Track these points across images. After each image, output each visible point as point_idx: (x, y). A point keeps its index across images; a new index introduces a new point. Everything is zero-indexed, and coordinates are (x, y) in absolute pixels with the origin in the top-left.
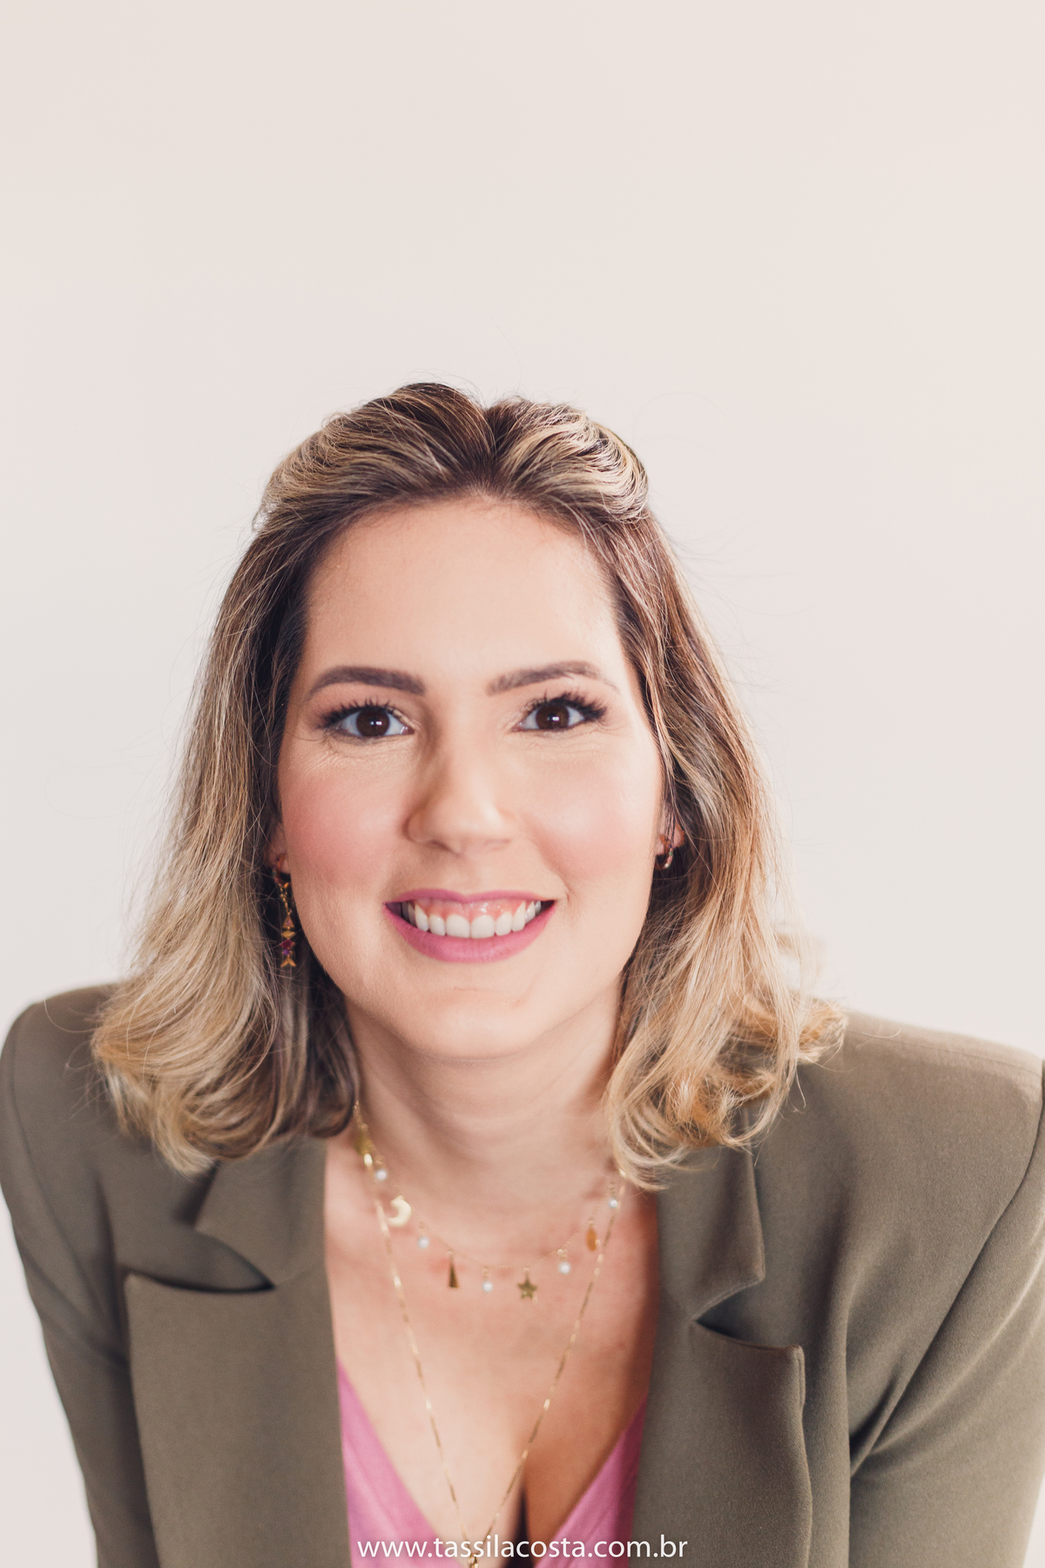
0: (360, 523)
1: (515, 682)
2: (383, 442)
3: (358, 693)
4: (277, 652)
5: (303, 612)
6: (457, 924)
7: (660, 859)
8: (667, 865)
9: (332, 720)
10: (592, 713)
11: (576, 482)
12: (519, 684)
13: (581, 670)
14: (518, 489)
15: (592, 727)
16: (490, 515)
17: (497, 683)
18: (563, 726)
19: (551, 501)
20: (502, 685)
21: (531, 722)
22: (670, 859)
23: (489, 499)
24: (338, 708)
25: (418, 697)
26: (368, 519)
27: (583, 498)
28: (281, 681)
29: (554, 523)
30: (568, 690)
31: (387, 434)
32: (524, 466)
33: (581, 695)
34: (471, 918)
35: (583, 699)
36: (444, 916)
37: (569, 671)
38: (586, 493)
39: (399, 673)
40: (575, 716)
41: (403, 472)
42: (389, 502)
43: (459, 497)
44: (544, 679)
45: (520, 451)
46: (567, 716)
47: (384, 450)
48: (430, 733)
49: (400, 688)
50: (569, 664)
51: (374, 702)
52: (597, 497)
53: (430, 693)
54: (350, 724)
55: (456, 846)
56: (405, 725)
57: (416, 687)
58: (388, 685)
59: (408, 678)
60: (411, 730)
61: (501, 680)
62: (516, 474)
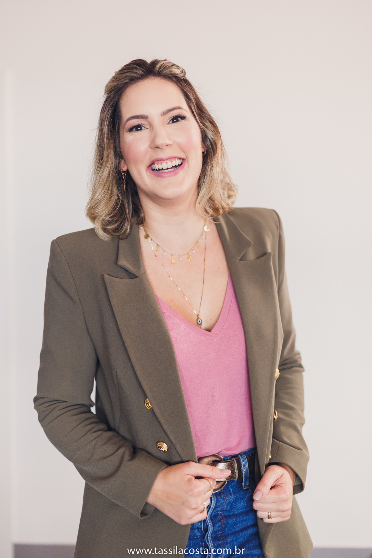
1: (166, 113)
2: (129, 70)
3: (135, 122)
4: (116, 120)
5: (119, 110)
6: (164, 165)
7: (203, 153)
9: (131, 130)
10: (183, 118)
11: (170, 71)
12: (167, 113)
13: (179, 108)
14: (158, 75)
15: (183, 120)
16: (155, 80)
17: (163, 113)
18: (178, 121)
19: (166, 76)
20: (164, 114)
21: (171, 122)
22: (206, 152)
23: (153, 78)
24: (131, 127)
25: (147, 120)
26: (129, 87)
28: (118, 126)
29: (168, 80)
30: (177, 113)
31: (130, 69)
32: (158, 70)
34: (167, 163)
35: (181, 115)
36: (161, 164)
37: (177, 109)
38: (173, 73)
39: (142, 115)
41: (135, 75)
43: (147, 78)
44: (172, 111)
45: (158, 67)
47: (130, 72)
48: (151, 126)
49: (143, 118)
50: (176, 107)
51: (139, 123)
52: (175, 74)
53: (150, 118)
54: (134, 130)
55: (160, 147)
56: (146, 128)
57: (146, 117)
58: (140, 118)
59: (145, 116)
60: (147, 128)
61: (163, 112)
62: (157, 72)
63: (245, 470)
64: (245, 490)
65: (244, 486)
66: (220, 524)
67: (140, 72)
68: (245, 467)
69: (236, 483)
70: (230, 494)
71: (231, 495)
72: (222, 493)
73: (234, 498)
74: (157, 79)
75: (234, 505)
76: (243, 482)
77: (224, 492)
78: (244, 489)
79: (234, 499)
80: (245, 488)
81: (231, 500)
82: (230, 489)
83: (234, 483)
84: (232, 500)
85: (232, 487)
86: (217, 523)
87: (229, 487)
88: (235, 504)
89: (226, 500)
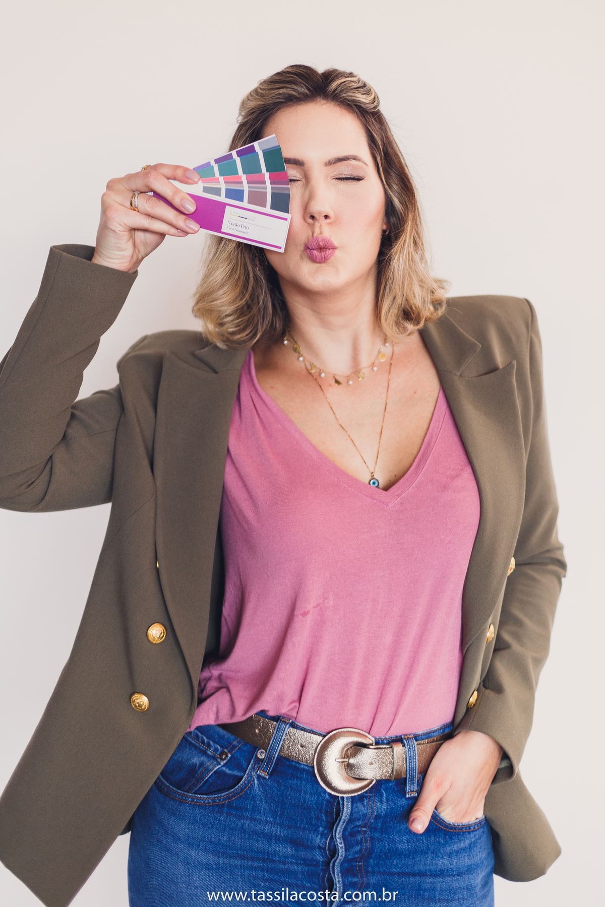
0: (280, 111)
1: (333, 162)
8: (387, 233)
11: (351, 96)
12: (335, 163)
13: (356, 158)
14: (332, 99)
16: (324, 106)
19: (345, 102)
20: (330, 163)
23: (323, 102)
25: (303, 167)
26: (283, 110)
27: (353, 101)
29: (345, 109)
31: (287, 82)
32: (335, 90)
37: (351, 159)
39: (295, 159)
41: (295, 93)
42: (290, 103)
43: (313, 101)
44: (343, 161)
45: (334, 85)
48: (307, 178)
49: (296, 164)
50: (351, 156)
53: (306, 165)
55: (316, 216)
57: (301, 164)
58: (292, 164)
59: (299, 161)
61: (329, 161)
62: (333, 93)
63: (411, 765)
64: (409, 798)
65: (409, 792)
66: (358, 848)
67: (303, 90)
68: (412, 760)
69: (395, 785)
70: (381, 802)
71: (383, 803)
72: (366, 797)
73: (387, 808)
74: (328, 105)
75: (390, 822)
76: (407, 785)
77: (370, 796)
78: (407, 796)
79: (388, 812)
80: (409, 794)
81: (381, 812)
82: (383, 793)
83: (390, 784)
84: (384, 812)
85: (386, 790)
86: (352, 847)
87: (380, 790)
88: (392, 821)
89: (373, 811)
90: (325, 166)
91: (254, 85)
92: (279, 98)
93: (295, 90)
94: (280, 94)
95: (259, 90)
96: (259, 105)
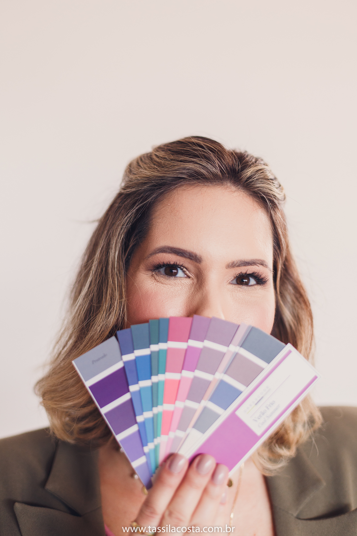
1: (237, 264)
3: (171, 258)
9: (156, 268)
10: (261, 282)
12: (238, 266)
13: (262, 263)
14: (245, 187)
15: (258, 287)
17: (231, 264)
18: (247, 284)
19: (259, 193)
20: (233, 265)
21: (235, 282)
25: (198, 264)
30: (256, 271)
32: (250, 177)
33: (260, 274)
37: (258, 263)
39: (192, 253)
40: (252, 281)
41: (203, 171)
43: (222, 185)
44: (248, 265)
46: (249, 280)
49: (191, 259)
50: (258, 260)
51: (178, 263)
53: (203, 263)
54: (162, 270)
56: (186, 274)
57: (199, 260)
58: (185, 257)
60: (189, 277)
61: (233, 263)
62: (247, 181)
90: (226, 268)
91: (147, 149)
92: (182, 173)
93: (204, 167)
94: (184, 169)
95: (154, 157)
96: (154, 176)
